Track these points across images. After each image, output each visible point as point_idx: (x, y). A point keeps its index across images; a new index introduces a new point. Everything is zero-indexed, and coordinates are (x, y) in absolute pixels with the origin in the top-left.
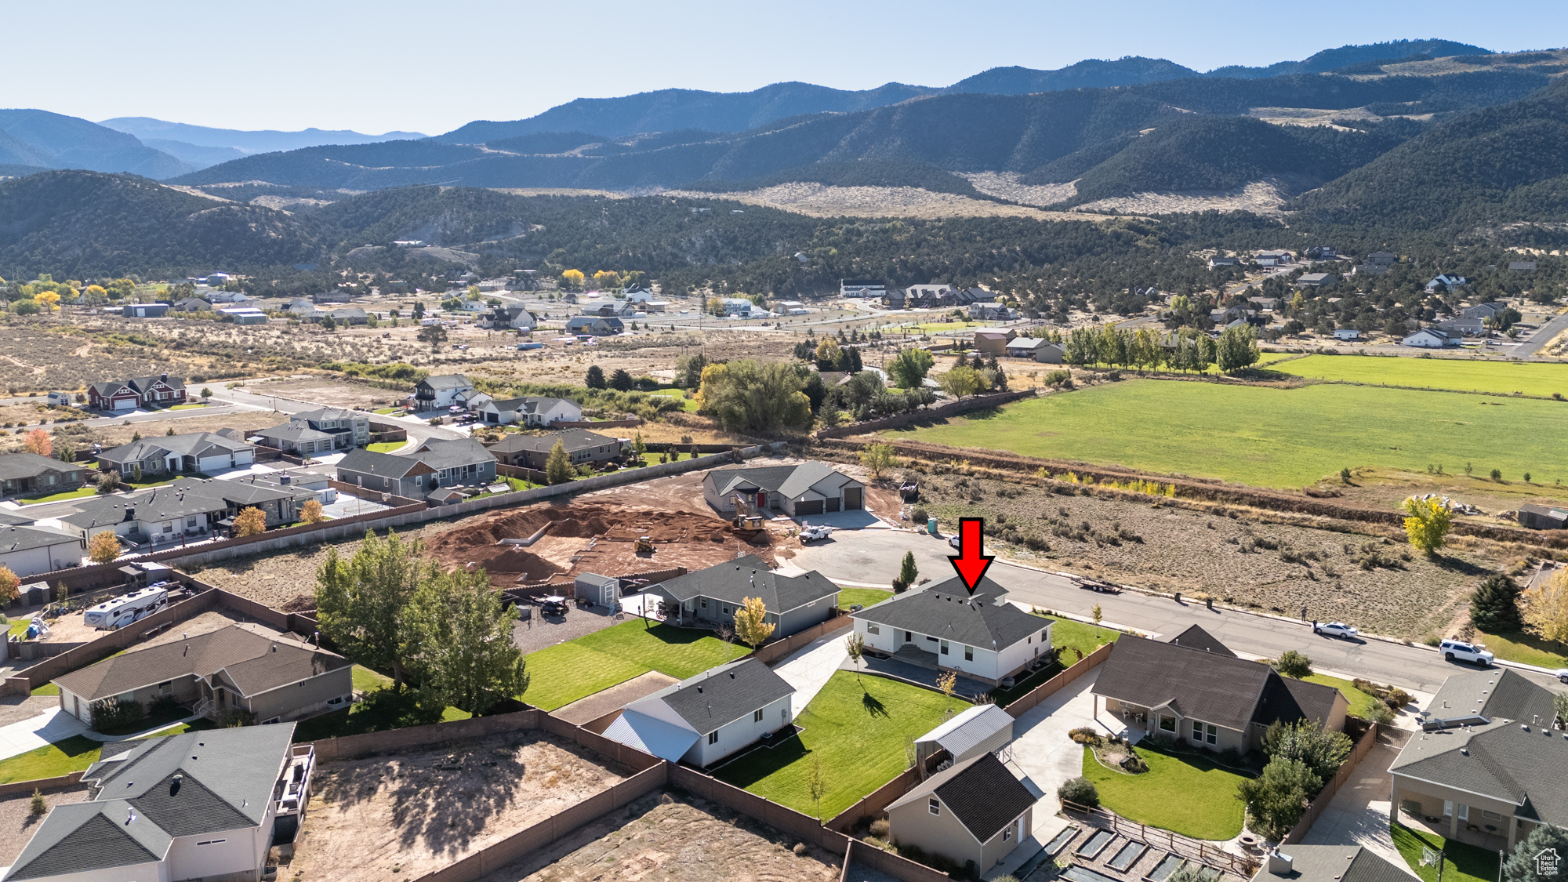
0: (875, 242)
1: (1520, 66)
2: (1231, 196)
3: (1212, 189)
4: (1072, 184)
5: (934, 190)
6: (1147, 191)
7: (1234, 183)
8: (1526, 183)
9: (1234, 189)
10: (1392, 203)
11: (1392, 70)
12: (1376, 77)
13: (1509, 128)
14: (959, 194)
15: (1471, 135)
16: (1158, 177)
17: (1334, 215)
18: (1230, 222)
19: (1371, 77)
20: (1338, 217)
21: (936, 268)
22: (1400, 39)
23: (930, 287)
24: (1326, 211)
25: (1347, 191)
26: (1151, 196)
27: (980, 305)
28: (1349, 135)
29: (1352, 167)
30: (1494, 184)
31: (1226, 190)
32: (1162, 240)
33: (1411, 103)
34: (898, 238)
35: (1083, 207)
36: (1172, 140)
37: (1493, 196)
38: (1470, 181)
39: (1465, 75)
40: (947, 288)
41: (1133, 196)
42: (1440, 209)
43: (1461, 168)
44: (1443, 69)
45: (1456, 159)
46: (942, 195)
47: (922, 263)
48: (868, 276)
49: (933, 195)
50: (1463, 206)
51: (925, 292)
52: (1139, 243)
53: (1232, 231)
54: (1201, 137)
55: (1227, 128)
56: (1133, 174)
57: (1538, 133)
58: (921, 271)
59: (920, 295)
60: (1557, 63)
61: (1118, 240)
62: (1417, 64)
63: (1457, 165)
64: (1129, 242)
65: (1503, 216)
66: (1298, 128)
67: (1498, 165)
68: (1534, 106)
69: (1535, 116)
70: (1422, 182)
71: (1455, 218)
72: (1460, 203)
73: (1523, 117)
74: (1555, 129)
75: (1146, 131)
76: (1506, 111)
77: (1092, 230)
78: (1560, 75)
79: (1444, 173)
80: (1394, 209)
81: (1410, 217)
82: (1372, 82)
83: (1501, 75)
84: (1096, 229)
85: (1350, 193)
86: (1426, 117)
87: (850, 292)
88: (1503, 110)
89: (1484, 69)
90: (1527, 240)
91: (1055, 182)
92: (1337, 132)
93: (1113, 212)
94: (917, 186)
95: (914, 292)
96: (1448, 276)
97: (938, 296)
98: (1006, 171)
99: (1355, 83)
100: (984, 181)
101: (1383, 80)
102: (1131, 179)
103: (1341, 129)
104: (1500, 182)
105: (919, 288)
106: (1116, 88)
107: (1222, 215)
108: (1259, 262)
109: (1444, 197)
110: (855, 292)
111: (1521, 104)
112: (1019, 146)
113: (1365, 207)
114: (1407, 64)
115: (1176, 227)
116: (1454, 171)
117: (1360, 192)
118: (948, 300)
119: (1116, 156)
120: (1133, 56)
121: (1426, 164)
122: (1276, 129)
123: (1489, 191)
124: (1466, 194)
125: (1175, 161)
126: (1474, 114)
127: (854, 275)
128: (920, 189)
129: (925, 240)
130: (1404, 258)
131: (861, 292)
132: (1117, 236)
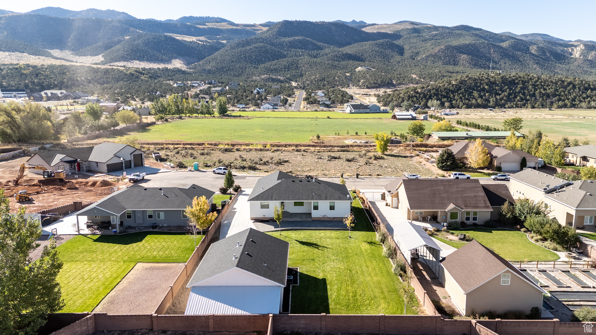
0: (12, 73)
1: (247, 28)
2: (168, 63)
3: (160, 61)
4: (101, 56)
5: (33, 54)
6: (135, 60)
7: (168, 59)
8: (263, 63)
9: (169, 61)
10: (225, 68)
11: (210, 25)
12: (205, 27)
13: (254, 45)
14: (47, 57)
15: (243, 47)
16: (138, 54)
17: (208, 71)
18: (173, 72)
19: (204, 26)
20: (209, 72)
21: (51, 85)
22: (208, 16)
23: (54, 91)
24: (205, 69)
25: (210, 63)
26: (138, 62)
27: (86, 98)
28: (203, 45)
29: (206, 56)
30: (254, 63)
31: (165, 61)
32: (150, 77)
33: (218, 37)
34: (25, 72)
35: (111, 64)
36: (140, 41)
37: (255, 67)
38: (247, 62)
39: (232, 29)
40: (64, 91)
41: (130, 61)
42: (241, 70)
43: (243, 57)
44: (225, 27)
45: (241, 54)
46: (38, 57)
47: (43, 83)
48: (14, 88)
49: (32, 56)
50: (247, 70)
51: (52, 93)
52: (142, 78)
53: (175, 75)
54: (151, 41)
55: (161, 38)
56: (127, 53)
57: (263, 47)
58: (43, 86)
59: (50, 95)
60: (257, 28)
61: (133, 76)
62: (217, 24)
63: (242, 56)
64: (137, 77)
65: (260, 73)
66: (185, 41)
67: (254, 57)
68: (259, 39)
69: (260, 42)
70: (233, 61)
71: (246, 74)
72: (246, 69)
73: (257, 42)
74: (267, 46)
75: (127, 38)
76: (252, 40)
77: (120, 72)
78: (259, 32)
79: (239, 59)
80: (226, 70)
81: (232, 73)
82: (204, 28)
83: (243, 30)
84: (122, 72)
85: (211, 64)
86: (224, 42)
87: (6, 95)
88: (251, 40)
89: (237, 28)
90: (269, 81)
91: (91, 55)
92: (199, 44)
93: (124, 66)
94: (23, 52)
95: (46, 94)
96: (259, 88)
97: (60, 95)
98: (65, 50)
99: (199, 28)
100: (56, 52)
101: (208, 28)
102: (127, 55)
103: (200, 43)
104: (255, 63)
105: (49, 92)
106: (110, 19)
107: (169, 69)
108: (193, 85)
109: (241, 66)
110: (9, 95)
111: (255, 38)
112: (69, 40)
113: (217, 69)
114: (214, 24)
115: (154, 73)
116: (241, 58)
117: (214, 64)
118: (66, 97)
119: (117, 46)
120: (111, 9)
121: (233, 55)
122: (178, 40)
123: (253, 65)
124: (247, 66)
125: (143, 49)
126: (242, 40)
127: (5, 87)
128: (24, 54)
129: (40, 73)
130: (241, 84)
131: (12, 95)
132: (132, 75)
